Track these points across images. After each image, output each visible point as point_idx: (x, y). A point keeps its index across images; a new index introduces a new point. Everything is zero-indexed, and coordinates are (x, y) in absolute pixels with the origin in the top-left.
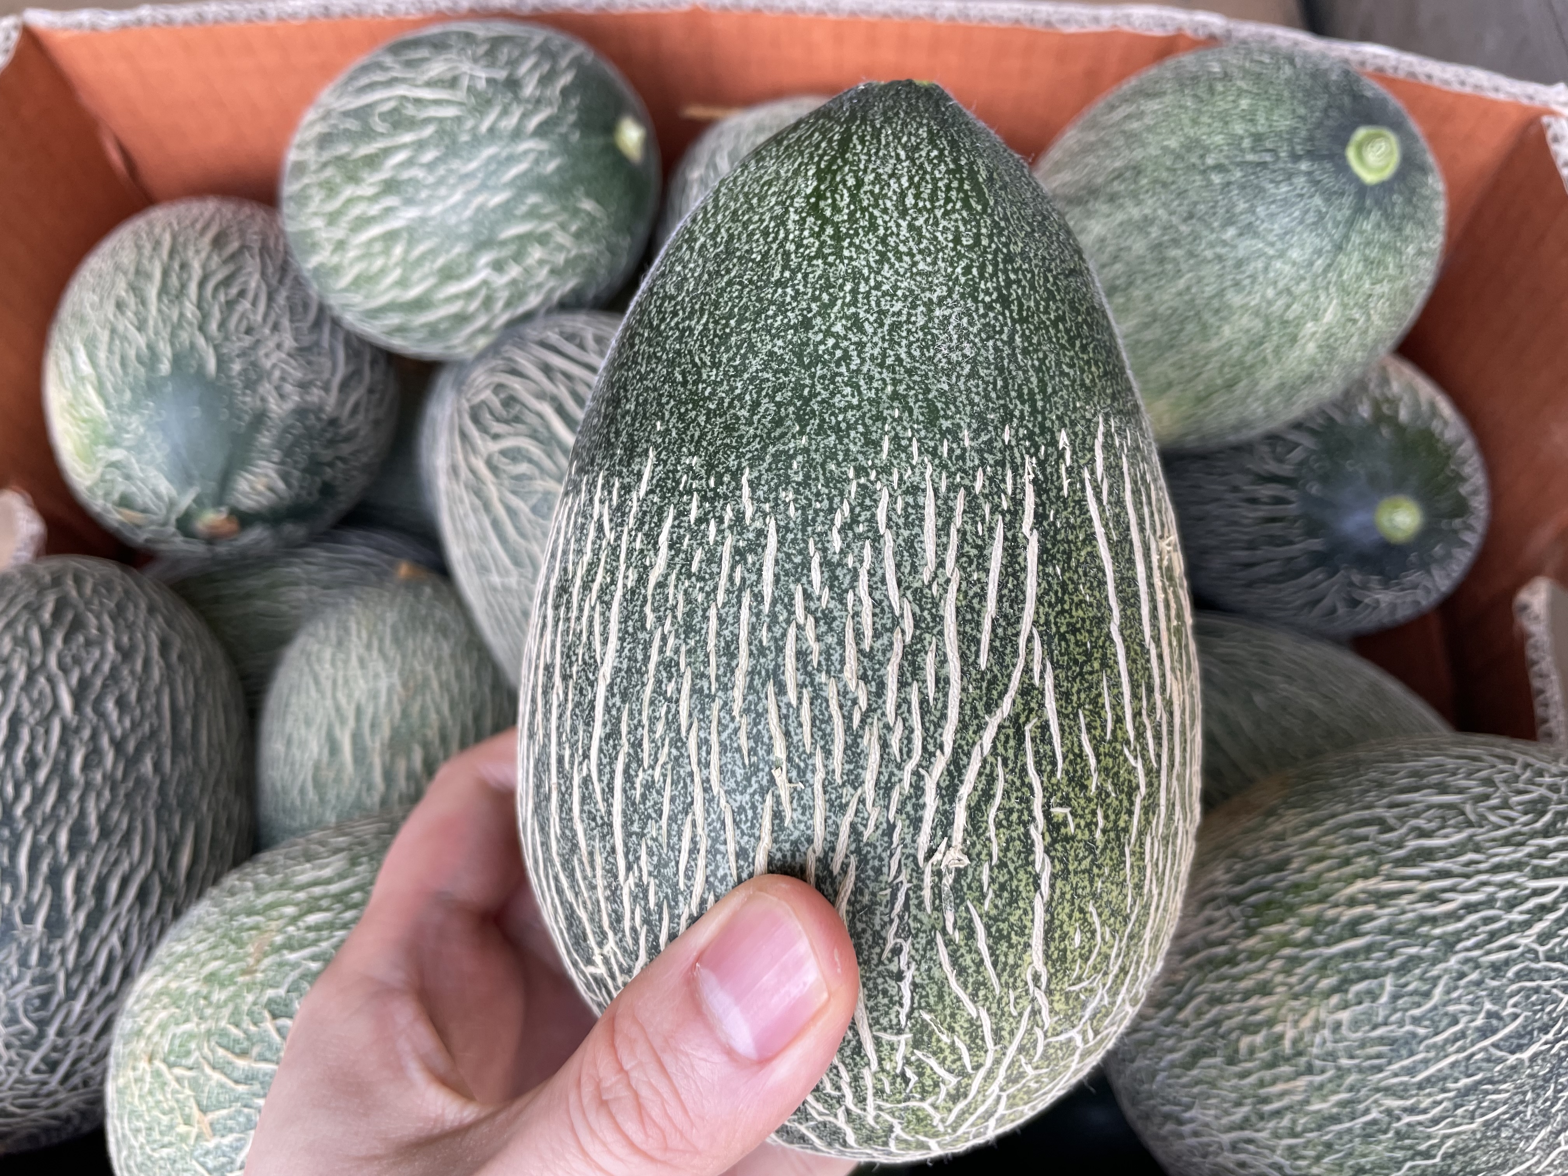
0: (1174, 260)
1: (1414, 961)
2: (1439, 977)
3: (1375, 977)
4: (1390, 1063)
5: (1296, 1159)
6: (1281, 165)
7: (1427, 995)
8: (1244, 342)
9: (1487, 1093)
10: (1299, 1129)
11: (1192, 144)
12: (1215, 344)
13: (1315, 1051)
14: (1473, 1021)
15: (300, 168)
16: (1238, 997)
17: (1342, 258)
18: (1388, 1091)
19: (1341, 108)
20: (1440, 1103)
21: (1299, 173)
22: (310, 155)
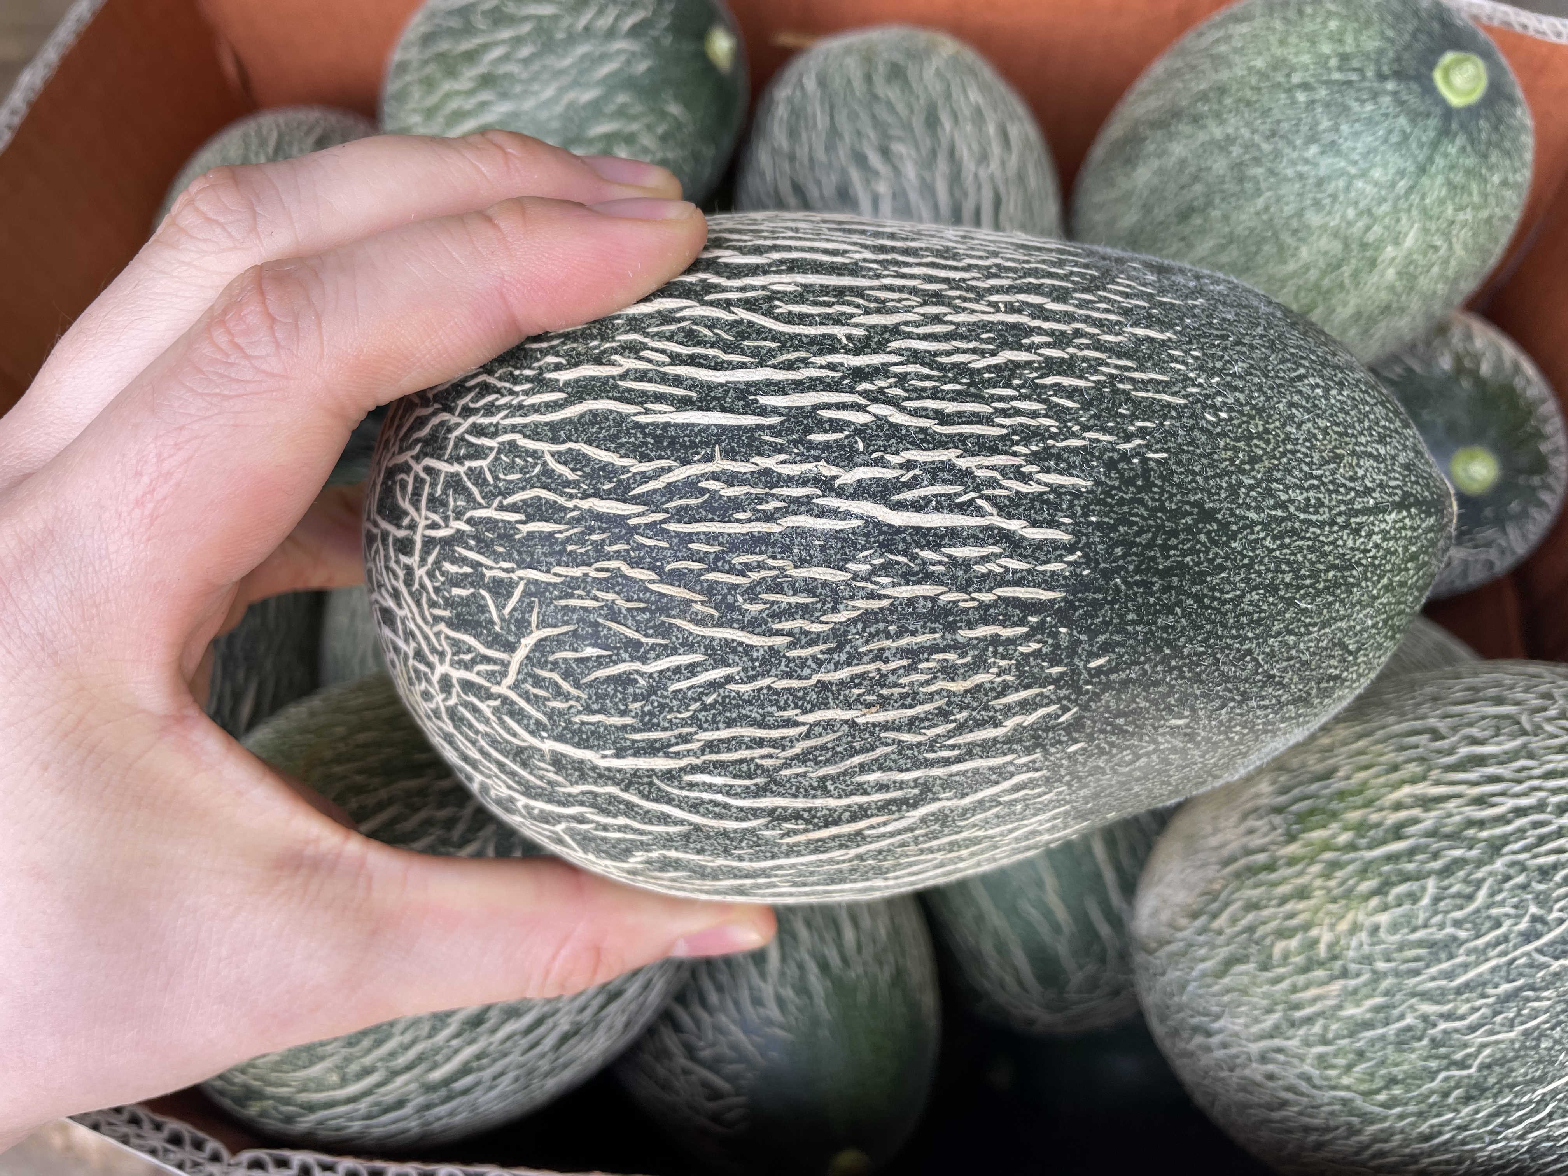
0: (1255, 180)
1: (1459, 863)
2: (1484, 880)
3: (1417, 879)
4: (1428, 966)
5: (1326, 1068)
6: (1367, 84)
7: (1470, 898)
8: (1322, 263)
9: (1527, 1000)
10: (1330, 1036)
11: (1277, 64)
12: (1291, 266)
13: (1351, 954)
14: (1516, 924)
15: (403, 67)
16: (1274, 902)
17: (1425, 181)
18: (1425, 996)
19: (1430, 34)
20: (1478, 1009)
21: (1385, 92)
22: (414, 55)
